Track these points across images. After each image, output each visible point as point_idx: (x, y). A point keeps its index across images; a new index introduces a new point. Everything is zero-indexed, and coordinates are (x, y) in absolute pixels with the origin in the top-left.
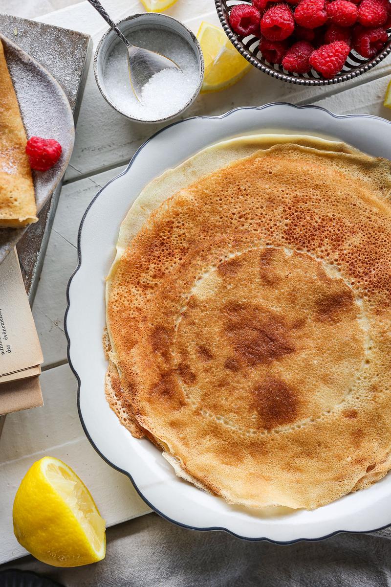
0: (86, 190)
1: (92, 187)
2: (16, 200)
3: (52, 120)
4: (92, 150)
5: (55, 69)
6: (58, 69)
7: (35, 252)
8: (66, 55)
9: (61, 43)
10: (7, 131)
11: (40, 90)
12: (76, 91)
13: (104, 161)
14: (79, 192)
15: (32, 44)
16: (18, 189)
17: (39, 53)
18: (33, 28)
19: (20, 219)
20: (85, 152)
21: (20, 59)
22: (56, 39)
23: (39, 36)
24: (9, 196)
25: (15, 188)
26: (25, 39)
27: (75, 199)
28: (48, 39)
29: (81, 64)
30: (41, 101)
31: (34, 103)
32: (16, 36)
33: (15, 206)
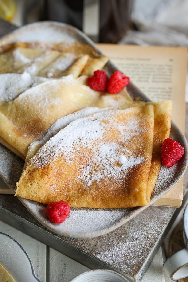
0: (38, 259)
1: (38, 264)
2: (31, 184)
3: (79, 226)
4: (63, 271)
5: (118, 249)
6: (117, 251)
7: (3, 205)
8: (125, 258)
9: (134, 258)
10: (79, 195)
11: (101, 224)
12: (99, 258)
13: (53, 276)
14: (38, 254)
15: (139, 240)
16: (38, 188)
17: (131, 242)
18: (149, 244)
19: (18, 183)
20: (63, 266)
21: (124, 216)
22: (138, 256)
23: (143, 246)
24: (35, 181)
25: (39, 187)
26: (144, 236)
27: (35, 251)
28: (140, 251)
29: (117, 267)
30: (94, 223)
31: (94, 219)
32: (147, 232)
33: (27, 183)
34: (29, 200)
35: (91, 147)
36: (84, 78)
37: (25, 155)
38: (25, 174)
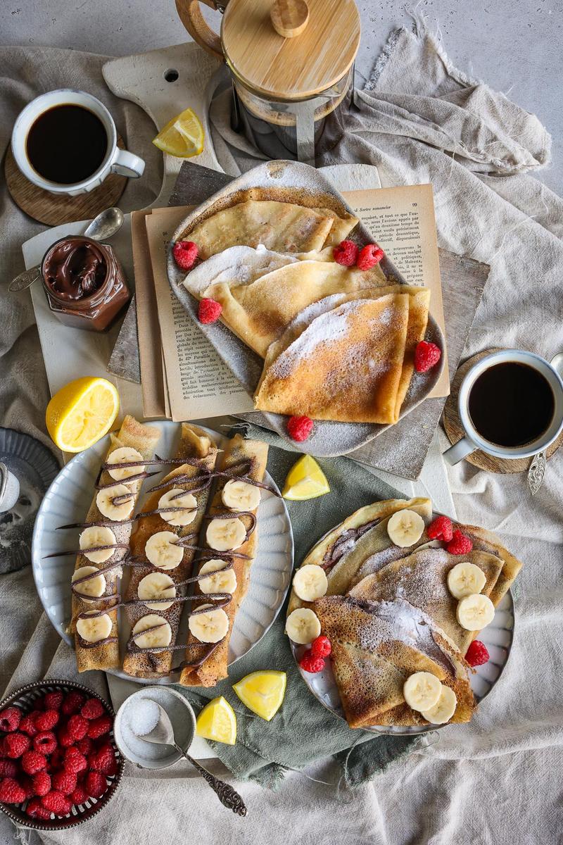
2: (271, 398)
10: (323, 407)
11: (346, 440)
16: (279, 401)
24: (276, 394)
30: (339, 438)
31: (339, 434)
33: (267, 397)
34: (271, 413)
35: (336, 351)
36: (328, 250)
37: (263, 357)
38: (264, 384)
